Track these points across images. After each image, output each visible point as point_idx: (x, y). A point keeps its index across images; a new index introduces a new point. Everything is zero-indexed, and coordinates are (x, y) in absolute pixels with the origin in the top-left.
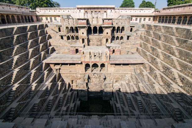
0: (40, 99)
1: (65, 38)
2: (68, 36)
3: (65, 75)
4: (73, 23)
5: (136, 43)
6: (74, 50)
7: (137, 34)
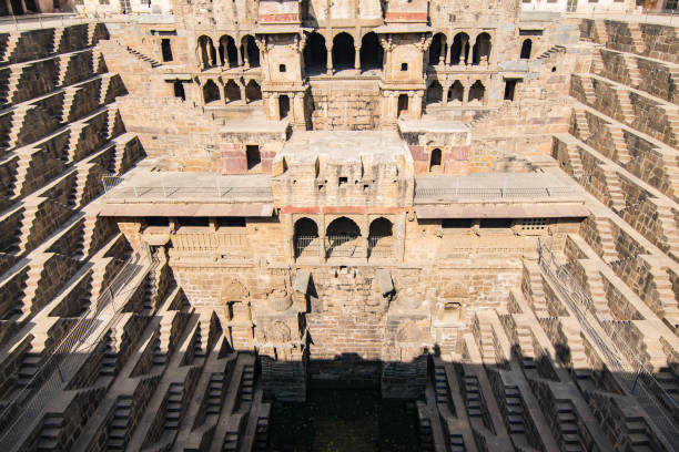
0: (72, 394)
1: (194, 92)
2: (210, 82)
3: (197, 273)
4: (231, 16)
7: (554, 69)
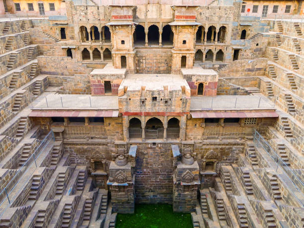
0: (15, 209)
2: (85, 49)
3: (78, 147)
5: (256, 67)
7: (257, 45)
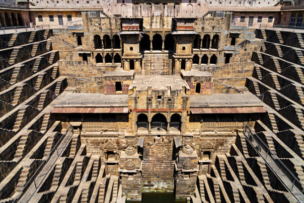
3: (93, 138)
4: (109, 27)
5: (245, 69)
6: (113, 85)
7: (245, 50)
